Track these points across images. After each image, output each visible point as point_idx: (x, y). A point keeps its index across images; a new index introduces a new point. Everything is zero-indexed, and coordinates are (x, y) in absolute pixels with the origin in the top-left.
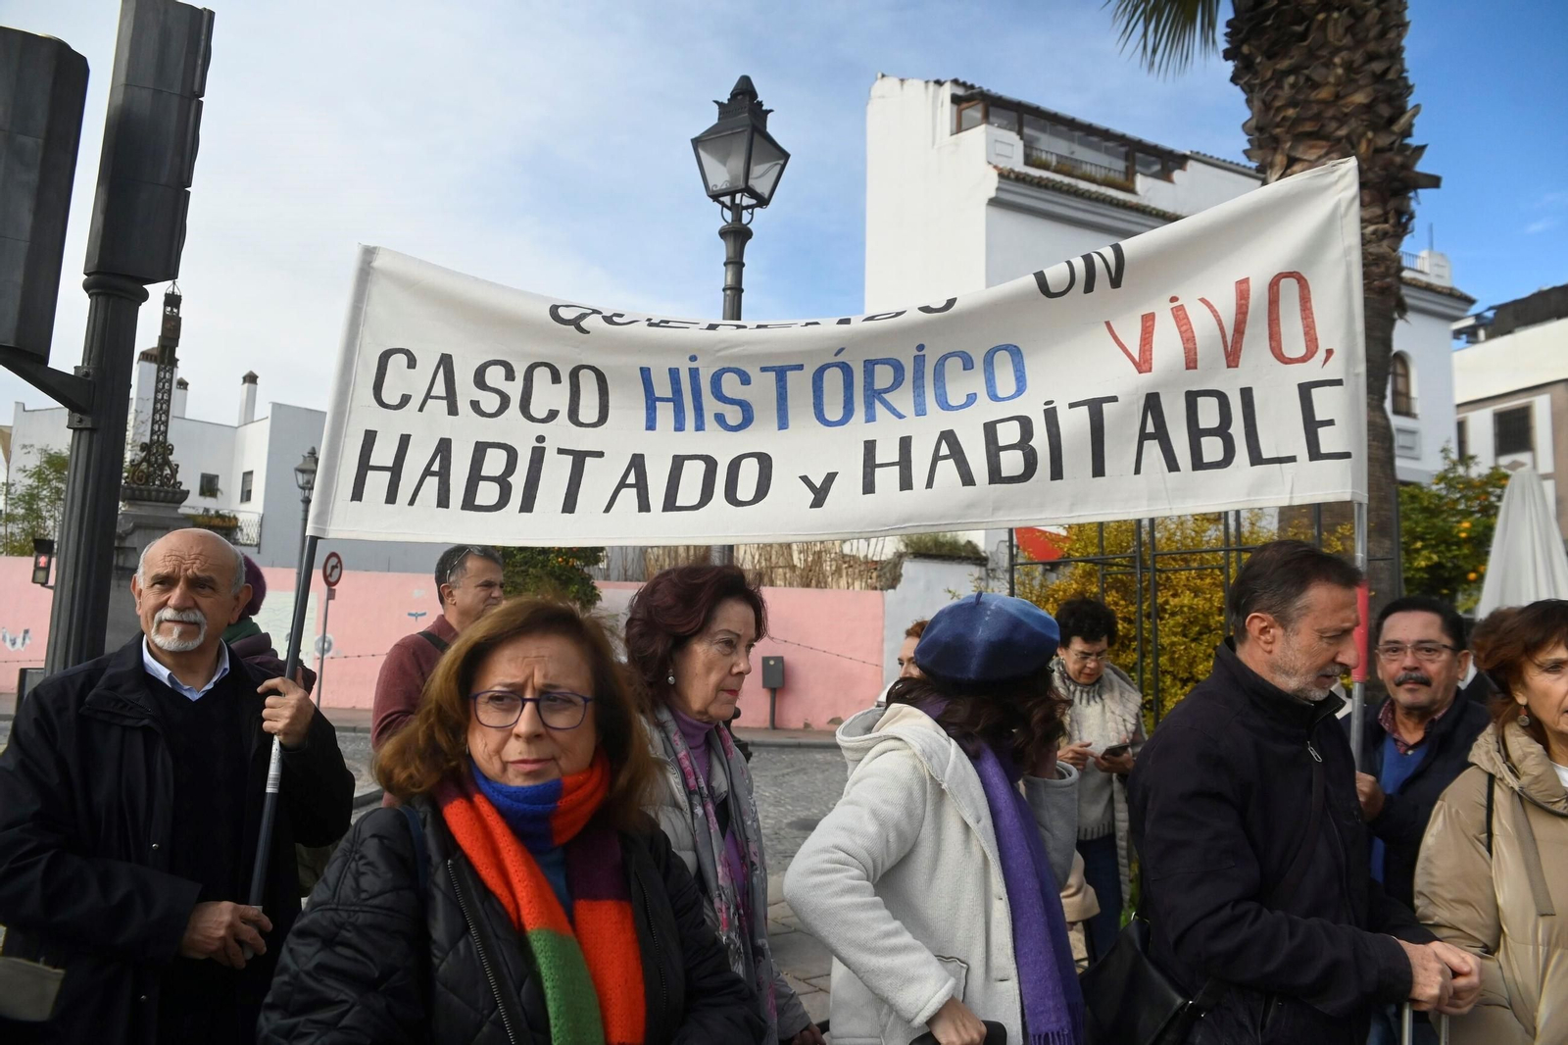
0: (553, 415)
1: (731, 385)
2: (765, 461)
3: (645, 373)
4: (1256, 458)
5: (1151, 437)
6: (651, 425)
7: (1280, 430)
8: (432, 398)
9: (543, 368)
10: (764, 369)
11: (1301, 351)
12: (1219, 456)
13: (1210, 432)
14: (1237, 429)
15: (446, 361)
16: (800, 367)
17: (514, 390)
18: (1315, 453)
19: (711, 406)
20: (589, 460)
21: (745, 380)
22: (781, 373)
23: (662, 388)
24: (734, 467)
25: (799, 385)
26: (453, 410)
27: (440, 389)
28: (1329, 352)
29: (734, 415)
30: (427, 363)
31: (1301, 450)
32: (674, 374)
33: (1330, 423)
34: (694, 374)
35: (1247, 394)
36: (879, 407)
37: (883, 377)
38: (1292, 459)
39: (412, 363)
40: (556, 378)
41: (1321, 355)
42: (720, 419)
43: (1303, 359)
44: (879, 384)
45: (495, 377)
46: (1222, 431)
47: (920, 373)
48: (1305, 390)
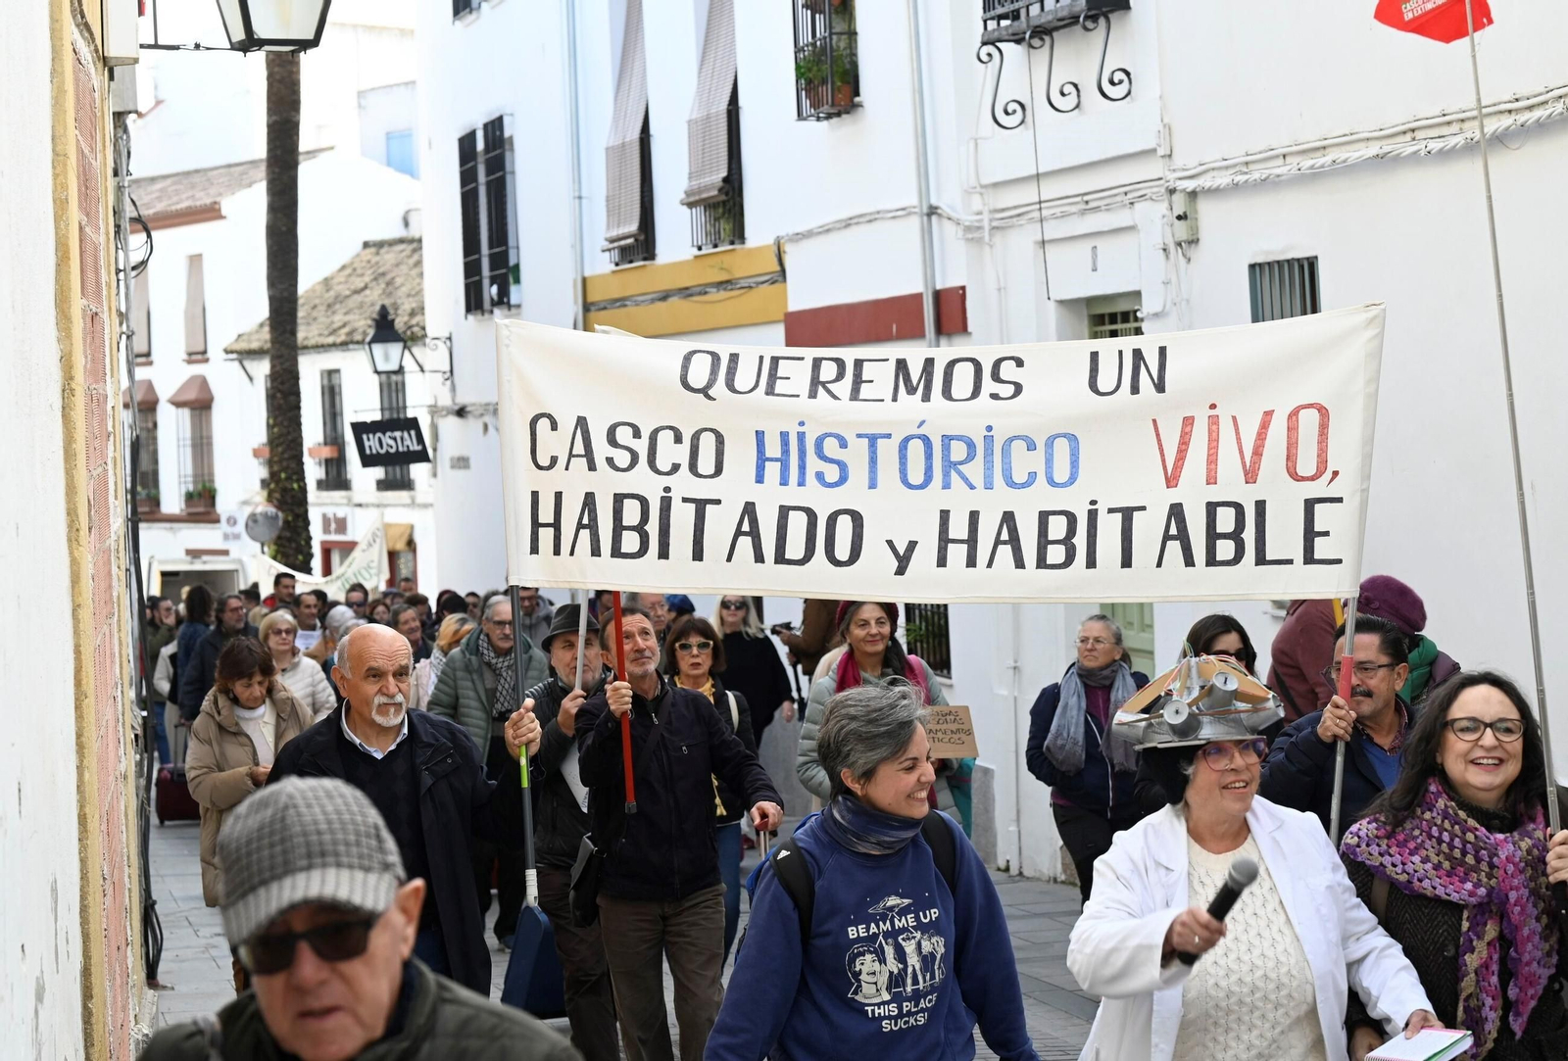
0: (676, 468)
1: (831, 447)
2: (857, 518)
3: (760, 436)
4: (1261, 560)
5: (1173, 538)
6: (760, 479)
7: (1284, 537)
8: (574, 456)
9: (668, 431)
10: (859, 436)
11: (1312, 471)
12: (1231, 555)
13: (1225, 536)
14: (1249, 535)
15: (582, 422)
16: (889, 436)
17: (641, 446)
18: (1309, 558)
19: (814, 464)
20: (709, 508)
21: (843, 444)
22: (873, 440)
23: (773, 449)
24: (832, 520)
25: (888, 450)
26: (592, 467)
27: (579, 448)
28: (1336, 474)
29: (832, 473)
30: (567, 424)
31: (1298, 555)
32: (784, 436)
33: (1326, 534)
34: (801, 437)
35: (1260, 506)
36: (954, 475)
37: (958, 451)
38: (1290, 562)
39: (554, 426)
40: (678, 439)
41: (1328, 475)
42: (820, 476)
43: (1312, 478)
44: (954, 458)
45: (624, 435)
46: (1236, 536)
47: (990, 451)
48: (1310, 505)
